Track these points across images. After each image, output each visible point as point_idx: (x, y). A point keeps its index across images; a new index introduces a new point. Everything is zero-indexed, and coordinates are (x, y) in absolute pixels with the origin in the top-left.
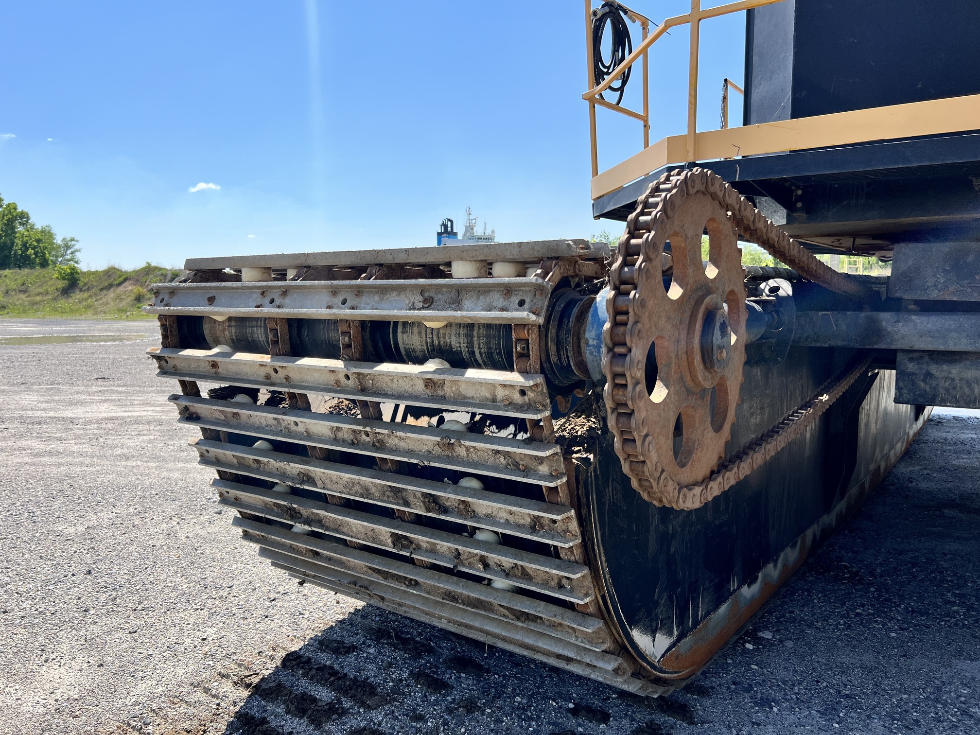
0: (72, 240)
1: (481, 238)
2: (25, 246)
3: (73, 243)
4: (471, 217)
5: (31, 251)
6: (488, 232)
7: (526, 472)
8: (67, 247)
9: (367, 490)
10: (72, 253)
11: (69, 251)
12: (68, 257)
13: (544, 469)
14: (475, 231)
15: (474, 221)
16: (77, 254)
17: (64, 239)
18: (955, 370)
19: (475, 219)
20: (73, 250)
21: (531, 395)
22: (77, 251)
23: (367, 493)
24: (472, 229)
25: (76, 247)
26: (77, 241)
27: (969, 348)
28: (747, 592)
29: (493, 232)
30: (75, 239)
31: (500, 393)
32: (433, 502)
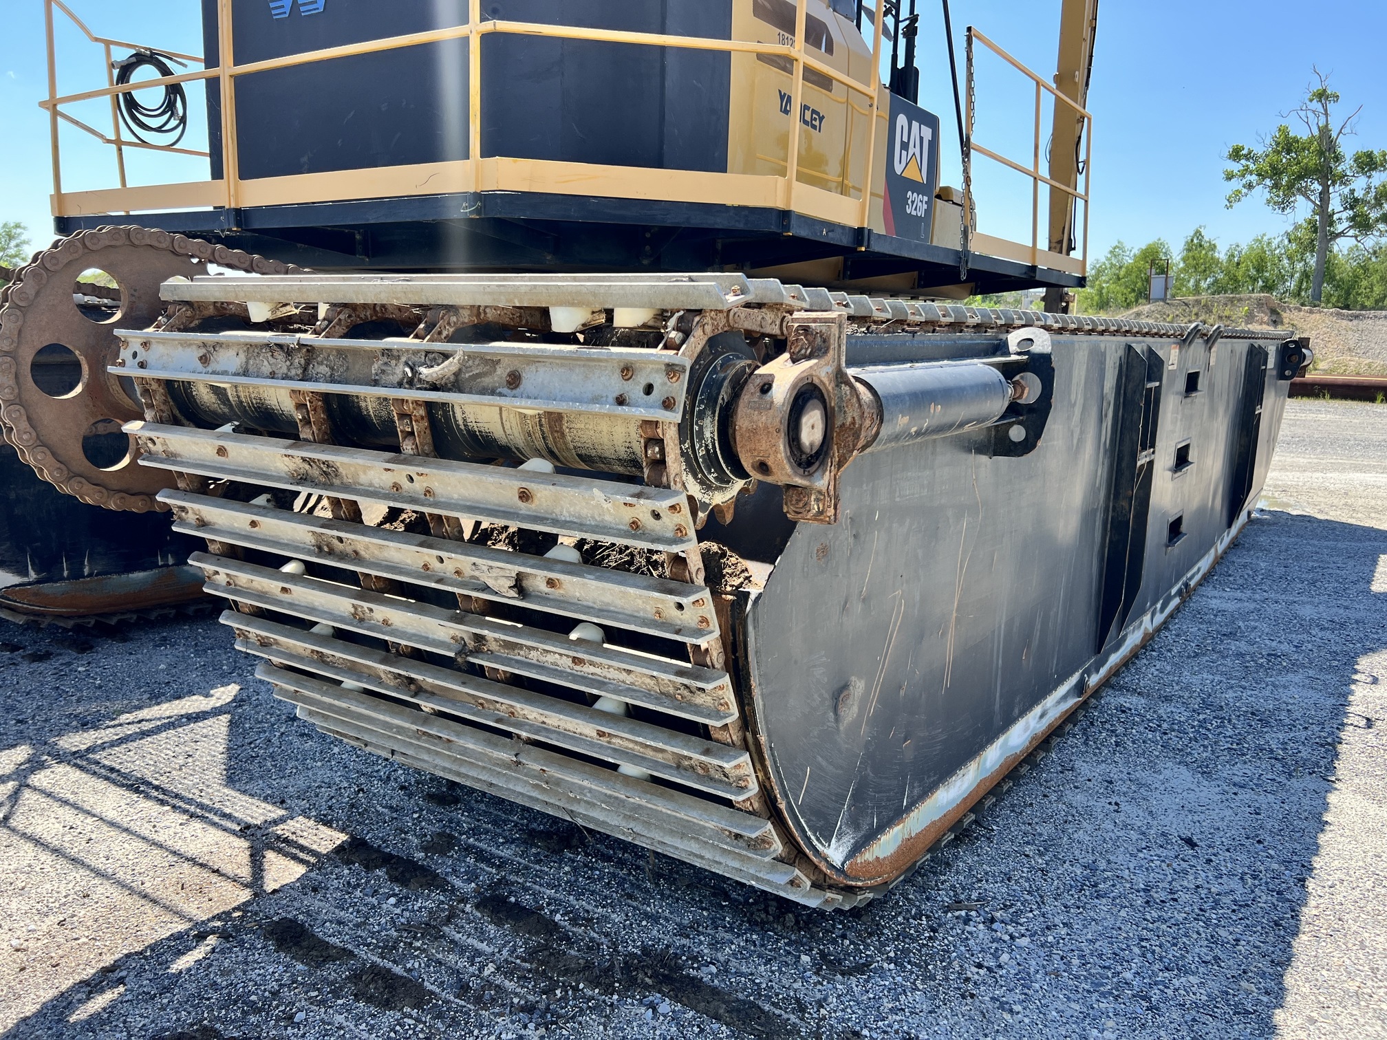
0: (17, 226)
3: (19, 231)
8: (10, 237)
10: (17, 246)
11: (13, 243)
12: (12, 251)
20: (18, 241)
22: (24, 242)
25: (23, 237)
26: (24, 228)
30: (22, 225)
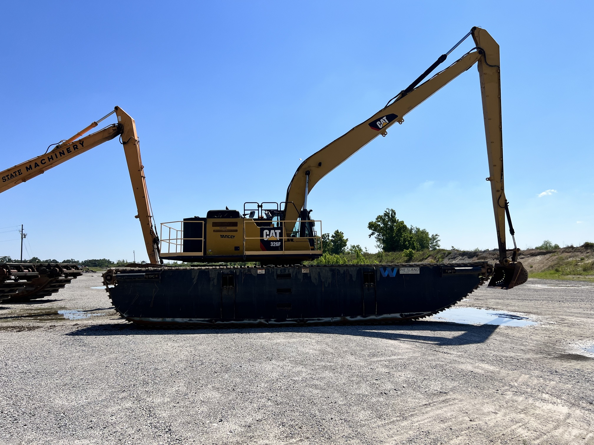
0: (436, 235)
2: (405, 240)
3: (437, 237)
5: (407, 243)
8: (434, 239)
10: (436, 242)
11: (435, 241)
12: (434, 244)
16: (439, 242)
17: (433, 235)
20: (436, 240)
25: (438, 239)
26: (439, 236)
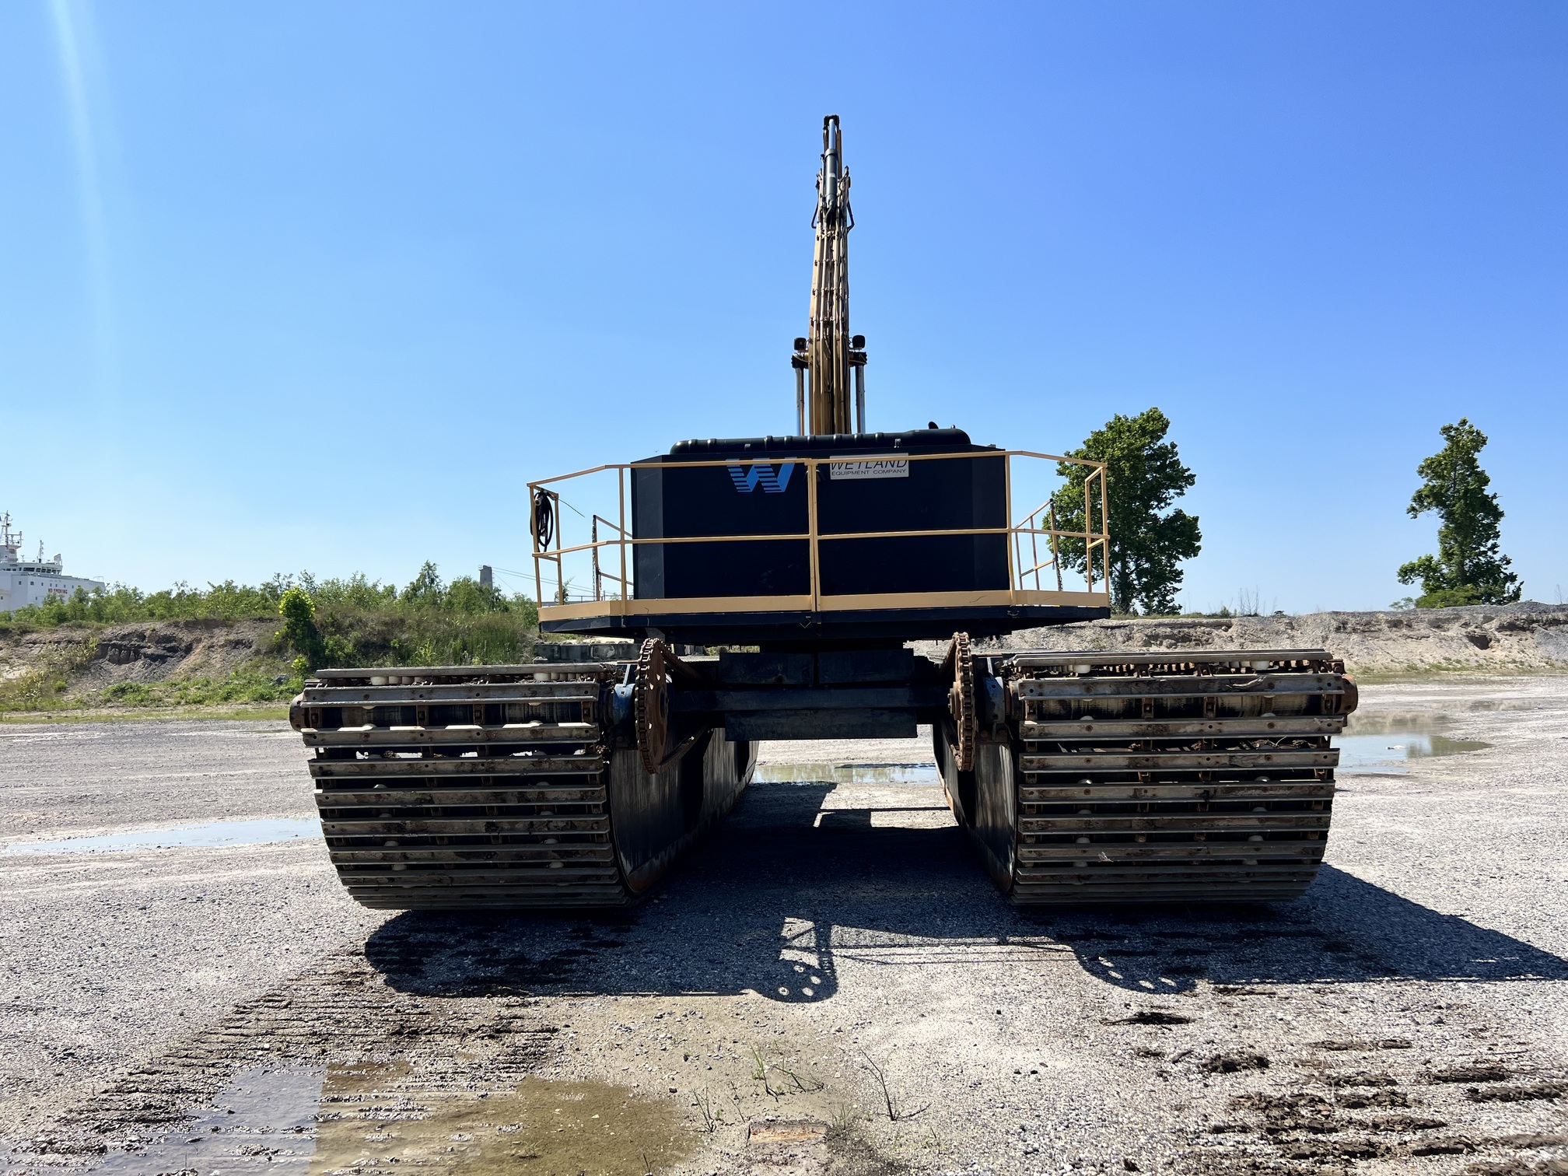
1: (32, 569)
4: (10, 530)
6: (48, 558)
7: (584, 769)
9: (476, 798)
13: (592, 767)
14: (19, 556)
15: (16, 539)
18: (752, 720)
19: (20, 534)
21: (591, 732)
23: (476, 800)
24: (13, 552)
27: (758, 708)
28: (656, 862)
29: (58, 557)
31: (575, 733)
32: (522, 797)
